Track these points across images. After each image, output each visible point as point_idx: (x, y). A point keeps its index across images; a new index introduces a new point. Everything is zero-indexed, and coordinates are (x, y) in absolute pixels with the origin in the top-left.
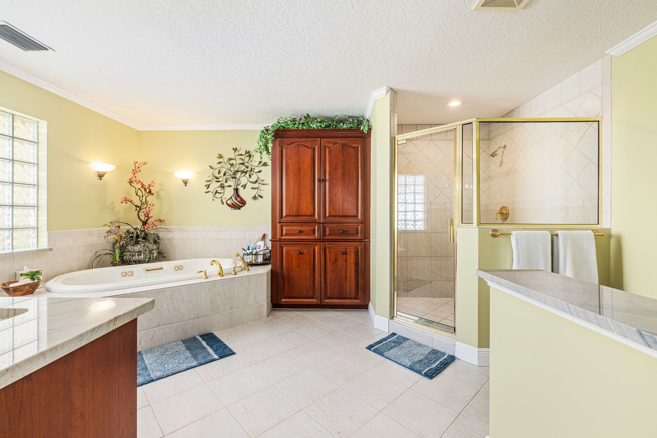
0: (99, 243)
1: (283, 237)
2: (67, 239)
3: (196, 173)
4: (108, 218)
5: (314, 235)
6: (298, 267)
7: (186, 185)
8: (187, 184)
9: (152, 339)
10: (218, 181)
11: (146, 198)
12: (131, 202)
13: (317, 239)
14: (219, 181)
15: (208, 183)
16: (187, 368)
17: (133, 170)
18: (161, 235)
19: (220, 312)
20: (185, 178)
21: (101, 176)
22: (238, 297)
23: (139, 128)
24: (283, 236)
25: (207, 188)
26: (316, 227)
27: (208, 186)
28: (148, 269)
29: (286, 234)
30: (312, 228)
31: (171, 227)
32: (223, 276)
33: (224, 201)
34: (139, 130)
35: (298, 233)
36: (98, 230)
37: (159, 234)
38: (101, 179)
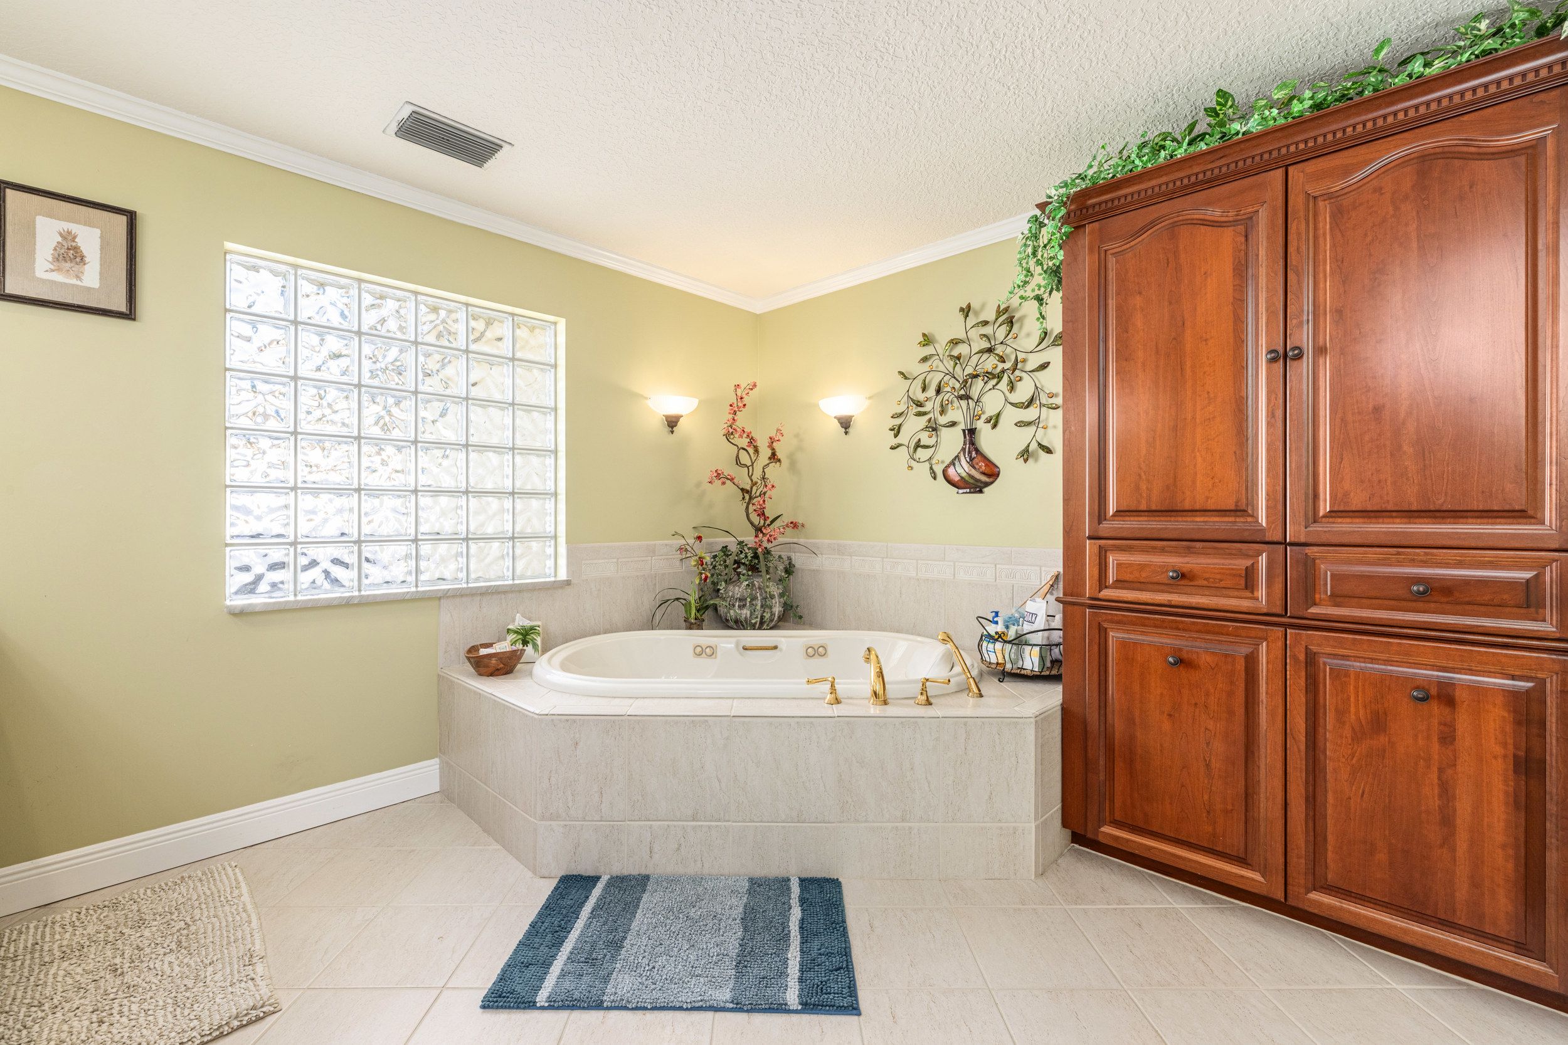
0: (669, 573)
1: (1106, 593)
2: (603, 561)
3: (870, 398)
4: (686, 520)
5: (1252, 592)
6: (1170, 715)
7: (846, 433)
8: (850, 430)
9: (678, 849)
10: (919, 414)
11: (764, 471)
12: (732, 480)
13: (1265, 611)
14: (925, 414)
15: (898, 421)
16: (697, 1005)
17: (731, 405)
20: (844, 412)
21: (672, 423)
22: (929, 783)
23: (758, 308)
24: (1106, 587)
25: (896, 436)
26: (1263, 560)
27: (897, 431)
28: (748, 645)
29: (1120, 583)
30: (1244, 563)
31: (817, 541)
32: (885, 703)
33: (939, 470)
34: (758, 313)
35: (1172, 582)
36: (666, 545)
37: (793, 558)
38: (672, 432)
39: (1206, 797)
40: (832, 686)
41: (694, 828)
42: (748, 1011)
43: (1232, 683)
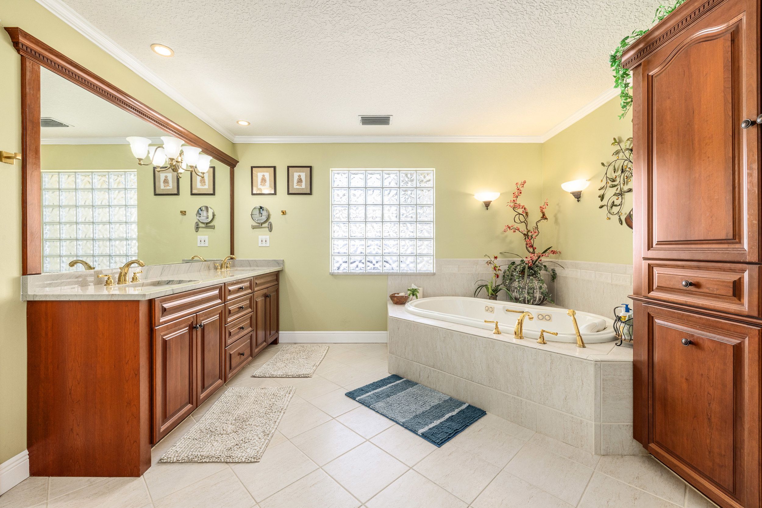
0: (486, 274)
1: (653, 294)
2: (452, 266)
3: (590, 180)
4: (495, 249)
5: (740, 300)
6: (687, 379)
7: (578, 201)
8: (581, 199)
9: (428, 377)
10: (614, 186)
11: (537, 225)
12: (518, 229)
13: (746, 314)
14: (615, 186)
15: (602, 192)
16: (392, 419)
17: (514, 194)
18: (558, 271)
19: (500, 390)
20: (576, 189)
21: (487, 205)
23: (542, 140)
24: (653, 290)
25: (602, 200)
26: (746, 275)
27: (602, 197)
30: (735, 277)
31: (563, 261)
33: (623, 218)
34: (543, 142)
35: (685, 288)
36: (484, 260)
37: (556, 270)
38: (487, 209)
39: (708, 441)
40: (496, 325)
41: (434, 370)
42: (405, 427)
43: (725, 364)
